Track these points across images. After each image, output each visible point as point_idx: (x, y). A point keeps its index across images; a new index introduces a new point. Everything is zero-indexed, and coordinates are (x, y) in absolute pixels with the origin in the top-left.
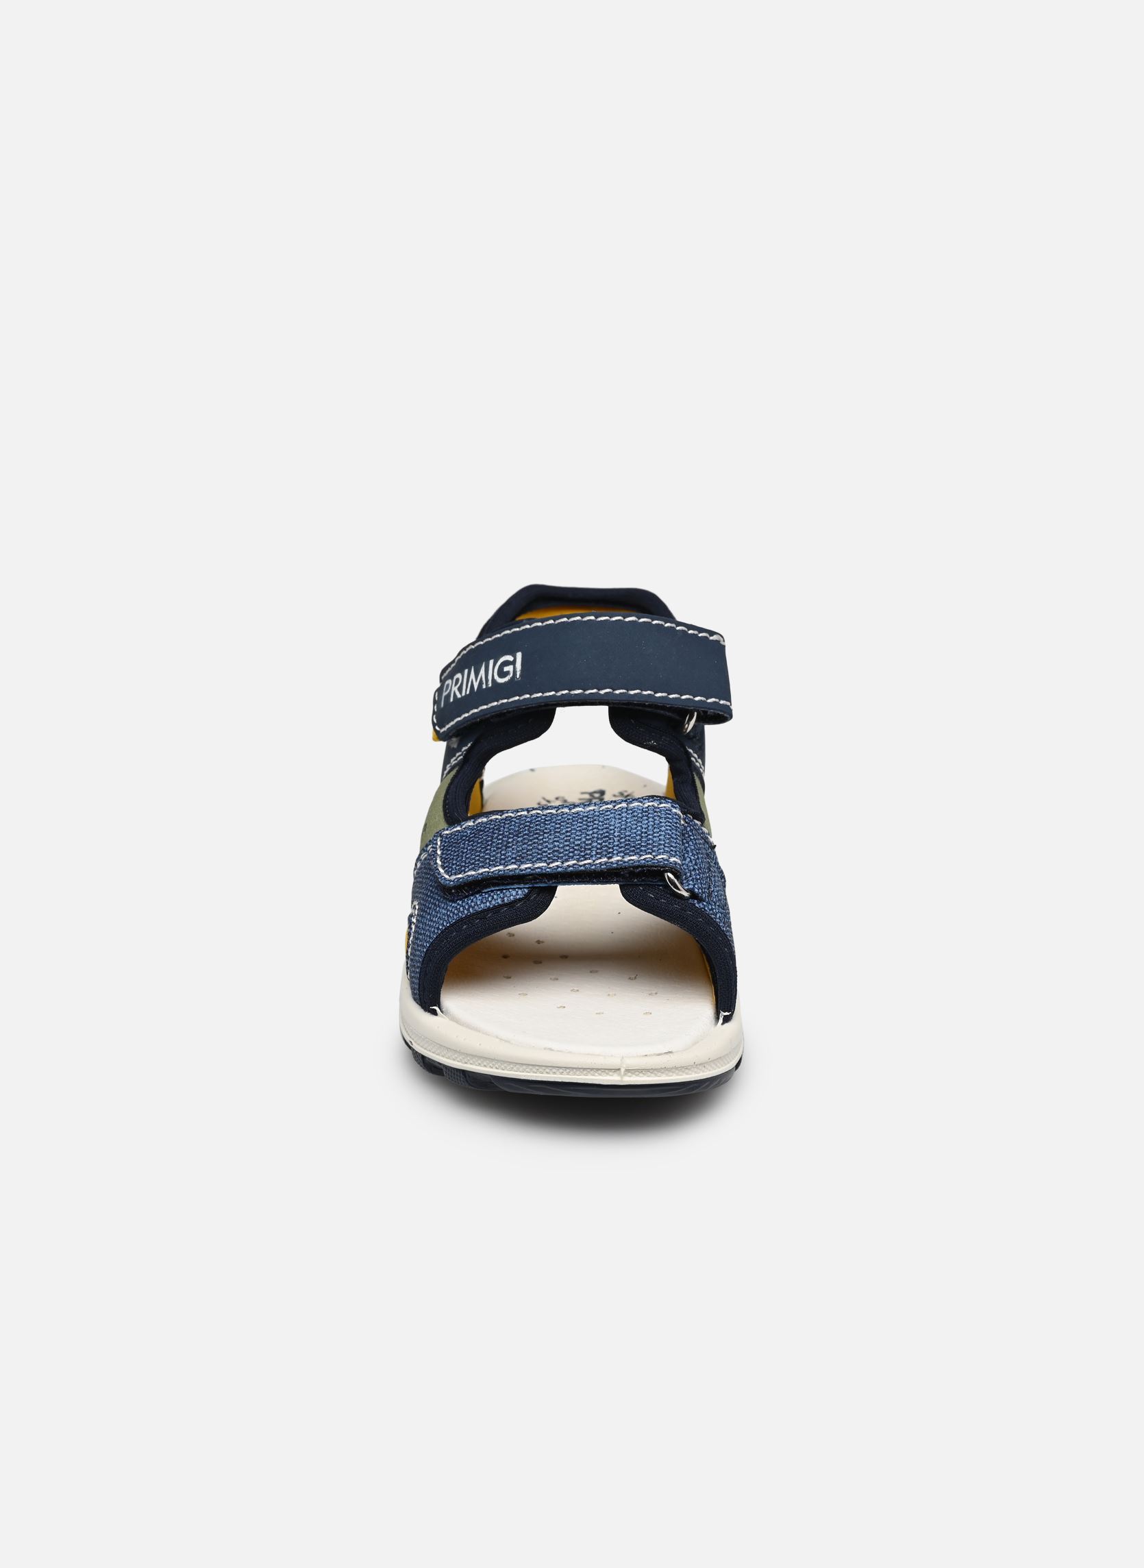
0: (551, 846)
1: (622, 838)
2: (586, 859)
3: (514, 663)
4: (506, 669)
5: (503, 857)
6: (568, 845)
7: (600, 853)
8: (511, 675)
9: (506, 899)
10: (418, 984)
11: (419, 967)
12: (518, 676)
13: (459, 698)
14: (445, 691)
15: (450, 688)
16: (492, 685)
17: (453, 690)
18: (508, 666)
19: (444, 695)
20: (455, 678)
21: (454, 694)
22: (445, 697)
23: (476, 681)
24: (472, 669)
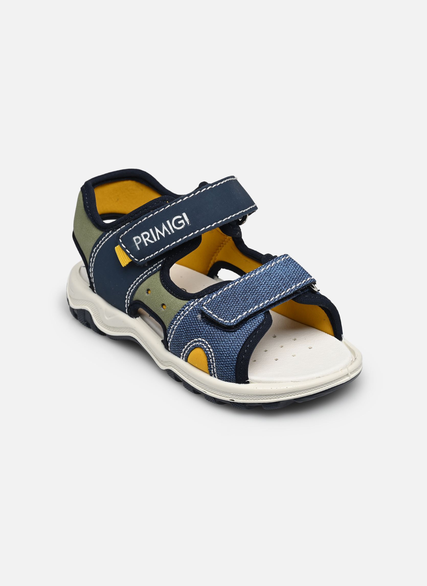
3: (183, 218)
4: (179, 222)
5: (248, 304)
6: (271, 289)
8: (184, 224)
9: (259, 321)
10: (234, 373)
11: (233, 366)
12: (189, 224)
13: (153, 243)
14: (137, 242)
15: (140, 240)
16: (173, 232)
17: (145, 240)
18: (180, 220)
19: (137, 244)
20: (142, 235)
21: (147, 242)
22: (139, 245)
23: (162, 232)
24: (155, 228)
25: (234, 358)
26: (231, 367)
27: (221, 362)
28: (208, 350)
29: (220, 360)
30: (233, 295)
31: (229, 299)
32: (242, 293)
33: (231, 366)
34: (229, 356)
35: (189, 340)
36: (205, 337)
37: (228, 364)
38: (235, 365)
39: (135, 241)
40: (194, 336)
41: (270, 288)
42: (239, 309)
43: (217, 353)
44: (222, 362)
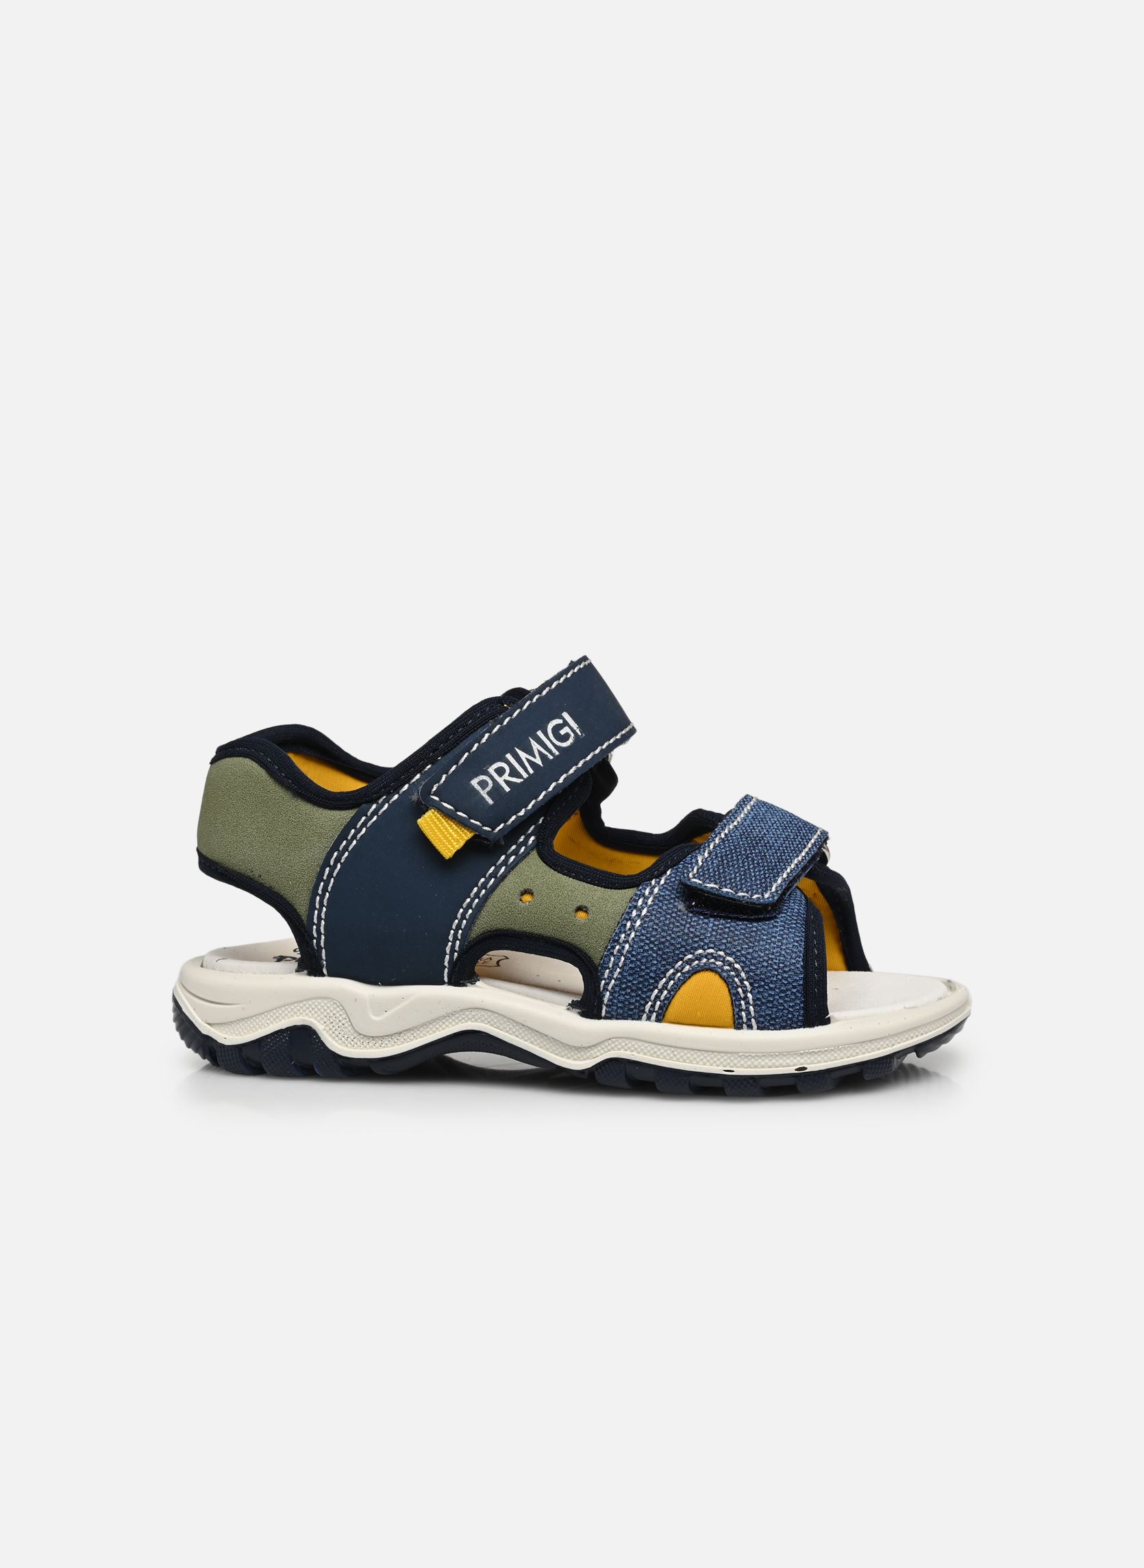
4: (562, 732)
8: (572, 735)
10: (801, 1002)
11: (799, 985)
12: (580, 734)
13: (522, 782)
14: (483, 788)
15: (490, 782)
16: (557, 753)
17: (500, 780)
18: (563, 728)
19: (484, 793)
20: (491, 770)
21: (507, 782)
22: (488, 793)
23: (535, 757)
24: (517, 750)
25: (798, 968)
26: (794, 990)
27: (768, 985)
28: (728, 968)
29: (766, 981)
33: (794, 987)
34: (786, 966)
35: (669, 964)
36: (714, 943)
37: (785, 985)
38: (801, 983)
39: (478, 788)
40: (683, 949)
43: (753, 968)
44: (772, 984)
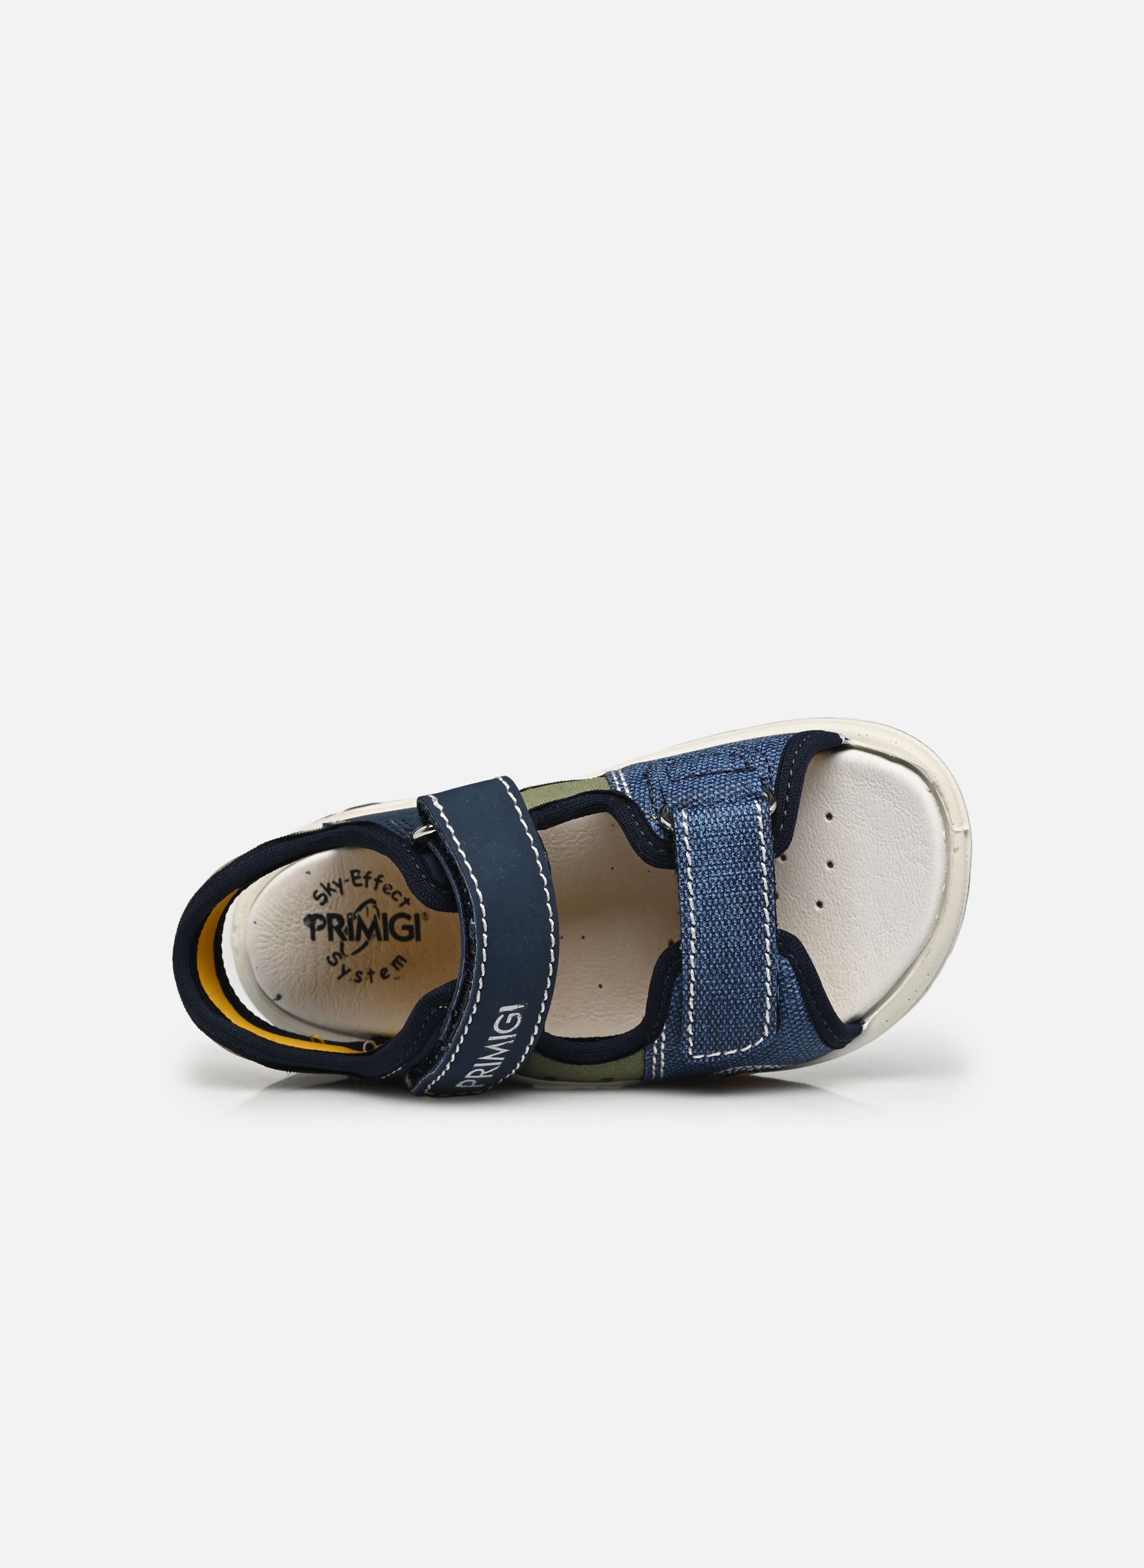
0: (744, 937)
1: (737, 867)
2: (764, 900)
5: (753, 985)
7: (756, 886)
8: (517, 1014)
12: (523, 1007)
18: (506, 1019)
23: (498, 1051)
30: (716, 1001)
31: (719, 1013)
32: (723, 982)
41: (742, 921)
42: (753, 1010)
